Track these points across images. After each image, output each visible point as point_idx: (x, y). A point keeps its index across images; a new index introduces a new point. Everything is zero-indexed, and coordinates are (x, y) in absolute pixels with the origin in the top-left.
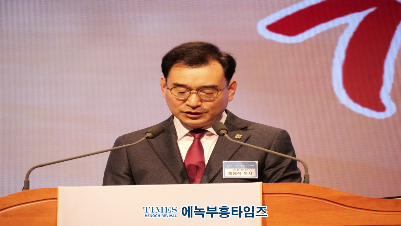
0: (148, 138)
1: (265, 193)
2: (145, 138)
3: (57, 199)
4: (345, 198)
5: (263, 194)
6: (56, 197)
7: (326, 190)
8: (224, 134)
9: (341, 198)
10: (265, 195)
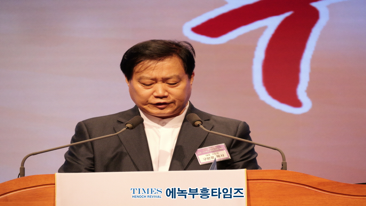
0: (128, 128)
1: (249, 179)
2: (126, 128)
3: (54, 184)
4: (324, 184)
5: (248, 180)
6: (54, 183)
7: (306, 176)
8: (199, 125)
9: (320, 184)
10: (250, 181)
